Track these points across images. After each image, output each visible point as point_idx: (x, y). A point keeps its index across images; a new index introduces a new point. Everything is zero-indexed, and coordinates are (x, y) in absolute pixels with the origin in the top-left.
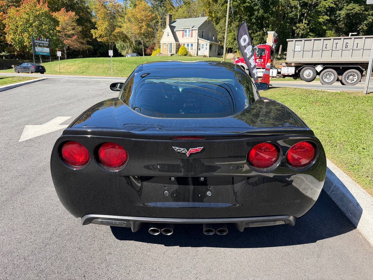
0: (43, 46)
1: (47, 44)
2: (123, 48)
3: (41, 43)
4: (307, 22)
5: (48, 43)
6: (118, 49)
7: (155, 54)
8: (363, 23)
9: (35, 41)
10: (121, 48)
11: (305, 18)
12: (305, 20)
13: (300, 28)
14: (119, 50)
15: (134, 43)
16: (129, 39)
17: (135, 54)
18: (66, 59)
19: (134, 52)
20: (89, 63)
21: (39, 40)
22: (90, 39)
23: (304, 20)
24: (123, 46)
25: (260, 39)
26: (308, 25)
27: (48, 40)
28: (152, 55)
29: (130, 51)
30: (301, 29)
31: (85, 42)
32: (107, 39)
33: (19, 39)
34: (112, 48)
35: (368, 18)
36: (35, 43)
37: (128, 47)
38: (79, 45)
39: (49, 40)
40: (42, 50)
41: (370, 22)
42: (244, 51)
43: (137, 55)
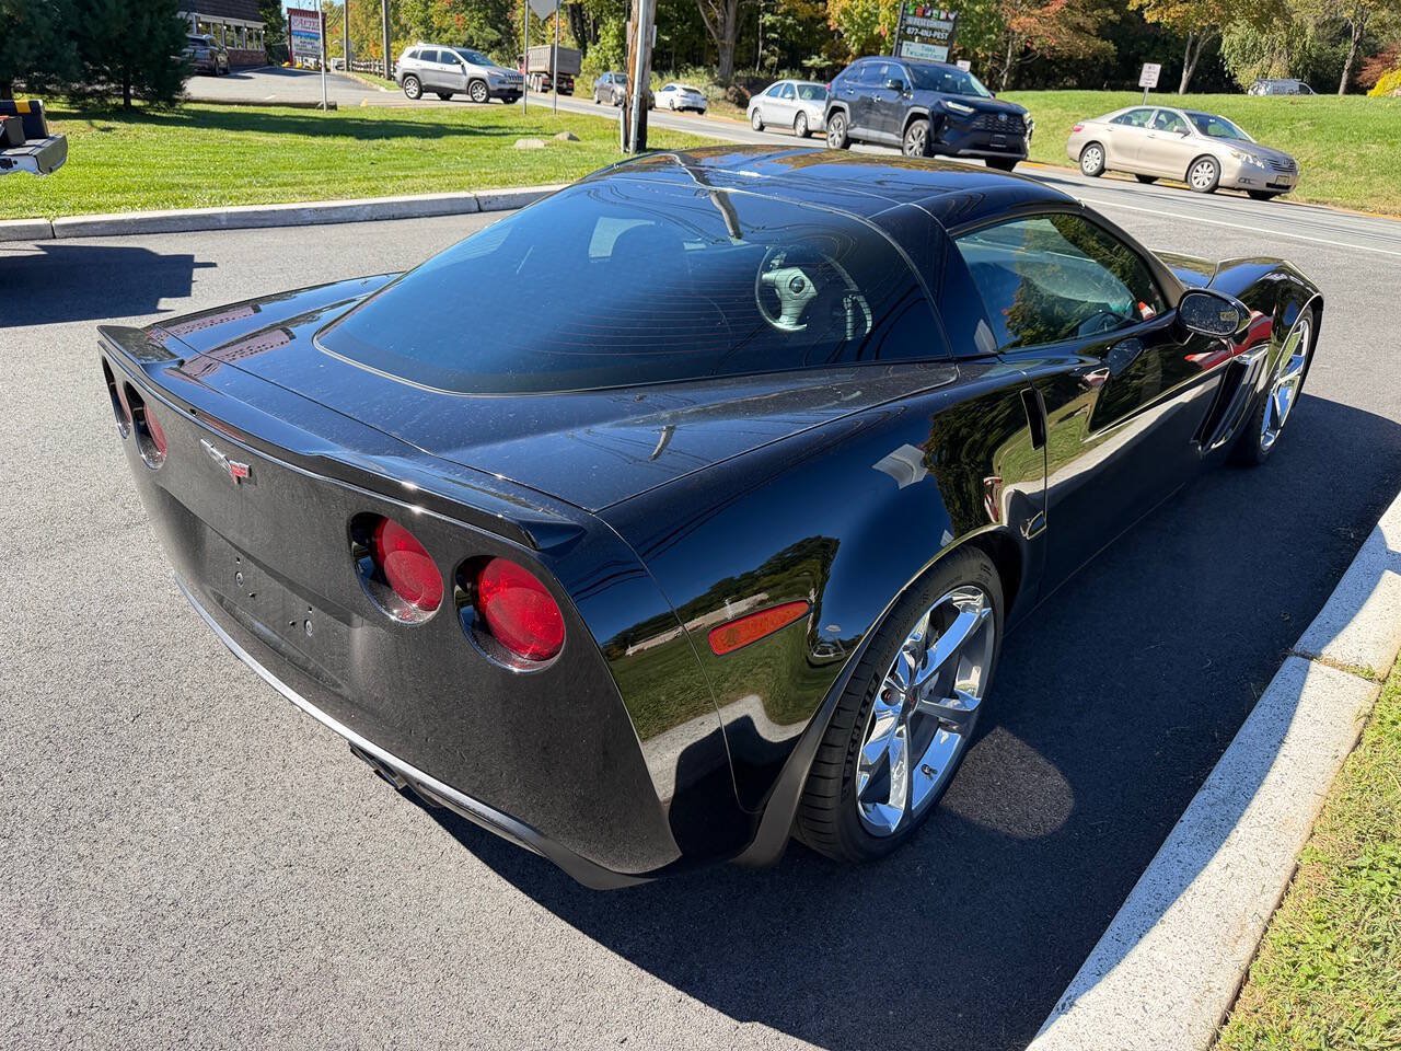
0: (932, 37)
1: (947, 31)
2: (1249, 54)
3: (925, 28)
5: (948, 26)
6: (1226, 56)
7: (1390, 85)
9: (910, 20)
10: (1244, 53)
14: (1231, 61)
15: (1310, 31)
16: (1287, 17)
17: (1295, 84)
18: (1004, 91)
19: (1293, 73)
20: (1064, 114)
21: (923, 16)
22: (1115, 13)
24: (1255, 45)
27: (952, 17)
28: (1370, 93)
29: (1279, 67)
31: (1089, 24)
32: (1187, 11)
33: (862, 13)
34: (1198, 51)
36: (907, 26)
37: (1274, 49)
38: (1066, 35)
39: (956, 17)
40: (922, 55)
43: (1303, 90)
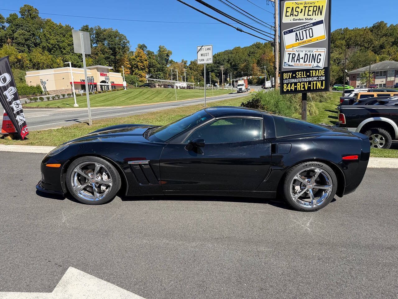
42: (3, 93)
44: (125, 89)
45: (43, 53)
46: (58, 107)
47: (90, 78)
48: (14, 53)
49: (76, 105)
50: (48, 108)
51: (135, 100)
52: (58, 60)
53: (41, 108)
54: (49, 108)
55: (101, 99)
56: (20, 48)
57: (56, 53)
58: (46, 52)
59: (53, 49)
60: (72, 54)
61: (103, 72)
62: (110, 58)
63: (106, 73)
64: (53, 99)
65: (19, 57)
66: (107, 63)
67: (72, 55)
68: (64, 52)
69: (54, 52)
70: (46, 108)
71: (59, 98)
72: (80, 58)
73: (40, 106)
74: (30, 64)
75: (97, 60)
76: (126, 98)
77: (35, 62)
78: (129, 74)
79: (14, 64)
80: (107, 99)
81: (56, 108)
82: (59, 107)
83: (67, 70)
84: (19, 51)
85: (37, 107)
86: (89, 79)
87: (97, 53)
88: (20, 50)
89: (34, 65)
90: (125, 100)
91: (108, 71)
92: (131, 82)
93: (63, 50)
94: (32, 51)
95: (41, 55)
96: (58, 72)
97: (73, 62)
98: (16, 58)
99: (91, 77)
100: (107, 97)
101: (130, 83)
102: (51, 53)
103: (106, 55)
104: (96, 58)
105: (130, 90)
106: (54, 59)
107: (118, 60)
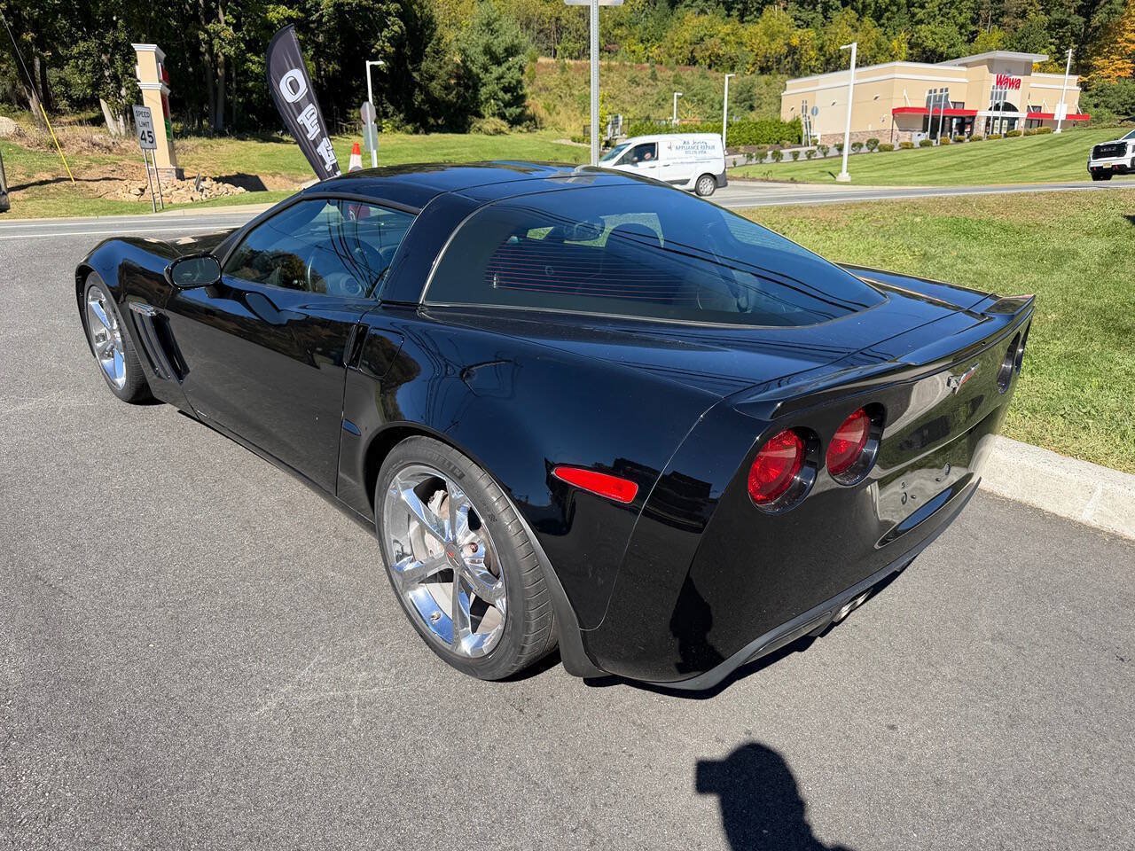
4: (231, 19)
8: (381, 33)
11: (222, 7)
12: (225, 15)
13: (220, 38)
23: (221, 12)
25: (94, 67)
26: (237, 28)
30: (223, 40)
35: (389, 23)
41: (396, 32)
42: (296, 118)
44: (1059, 130)
45: (858, 24)
46: (792, 179)
47: (938, 93)
48: (786, 29)
49: (844, 176)
50: (767, 180)
51: (1069, 167)
52: (895, 43)
53: (754, 180)
54: (770, 181)
55: (948, 161)
56: (804, 15)
57: (896, 21)
58: (868, 21)
59: (889, 10)
60: (941, 19)
61: (1009, 72)
62: (1067, 23)
63: (1018, 77)
64: (809, 157)
65: (795, 42)
66: (1051, 44)
67: (942, 22)
68: (920, 14)
69: (888, 19)
70: (762, 180)
71: (825, 154)
72: (963, 31)
73: (751, 176)
74: (817, 60)
75: (1019, 35)
76: (1032, 162)
77: (830, 54)
78: (1126, 78)
79: (779, 62)
80: (966, 162)
81: (787, 182)
82: (793, 181)
83: (893, 72)
84: (800, 23)
85: (743, 179)
86: (935, 97)
87: (1025, 12)
88: (802, 20)
89: (828, 62)
90: (1028, 166)
91: (1028, 69)
92: (1123, 106)
93: (917, 10)
94: (831, 22)
95: (850, 29)
96: (865, 77)
97: (937, 45)
98: (785, 44)
99: (942, 91)
100: (968, 156)
101: (1120, 109)
102: (882, 21)
103: (1056, 15)
104: (1015, 30)
105: (1074, 134)
106: (884, 39)
107: (1096, 29)
